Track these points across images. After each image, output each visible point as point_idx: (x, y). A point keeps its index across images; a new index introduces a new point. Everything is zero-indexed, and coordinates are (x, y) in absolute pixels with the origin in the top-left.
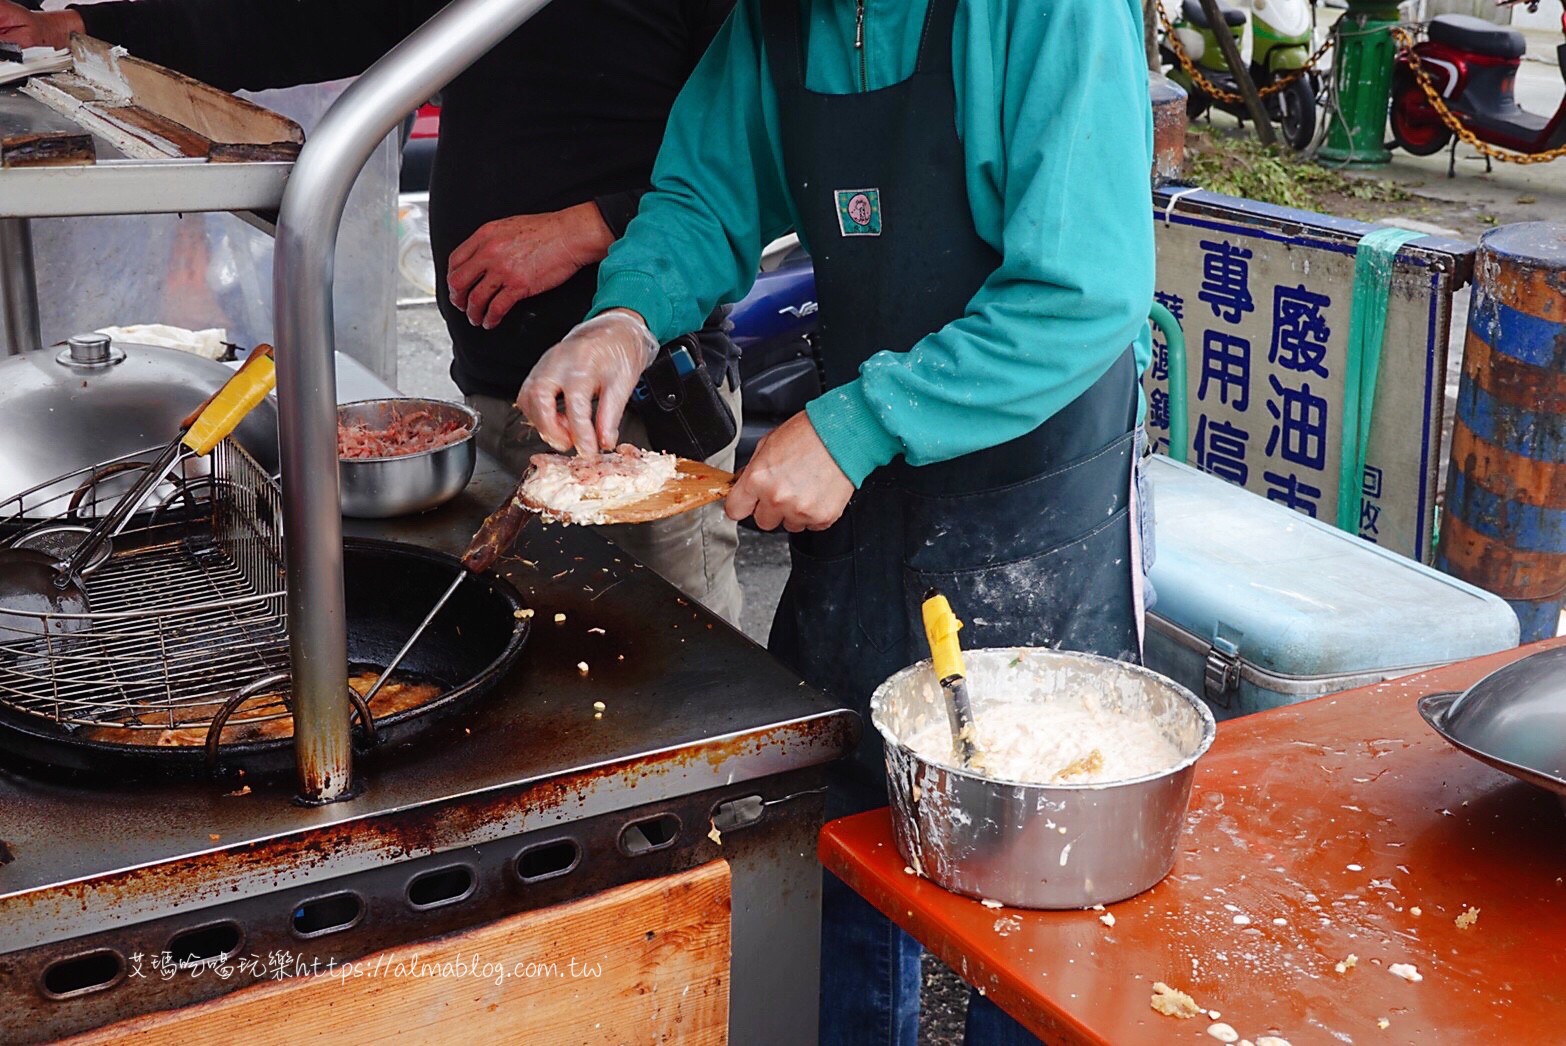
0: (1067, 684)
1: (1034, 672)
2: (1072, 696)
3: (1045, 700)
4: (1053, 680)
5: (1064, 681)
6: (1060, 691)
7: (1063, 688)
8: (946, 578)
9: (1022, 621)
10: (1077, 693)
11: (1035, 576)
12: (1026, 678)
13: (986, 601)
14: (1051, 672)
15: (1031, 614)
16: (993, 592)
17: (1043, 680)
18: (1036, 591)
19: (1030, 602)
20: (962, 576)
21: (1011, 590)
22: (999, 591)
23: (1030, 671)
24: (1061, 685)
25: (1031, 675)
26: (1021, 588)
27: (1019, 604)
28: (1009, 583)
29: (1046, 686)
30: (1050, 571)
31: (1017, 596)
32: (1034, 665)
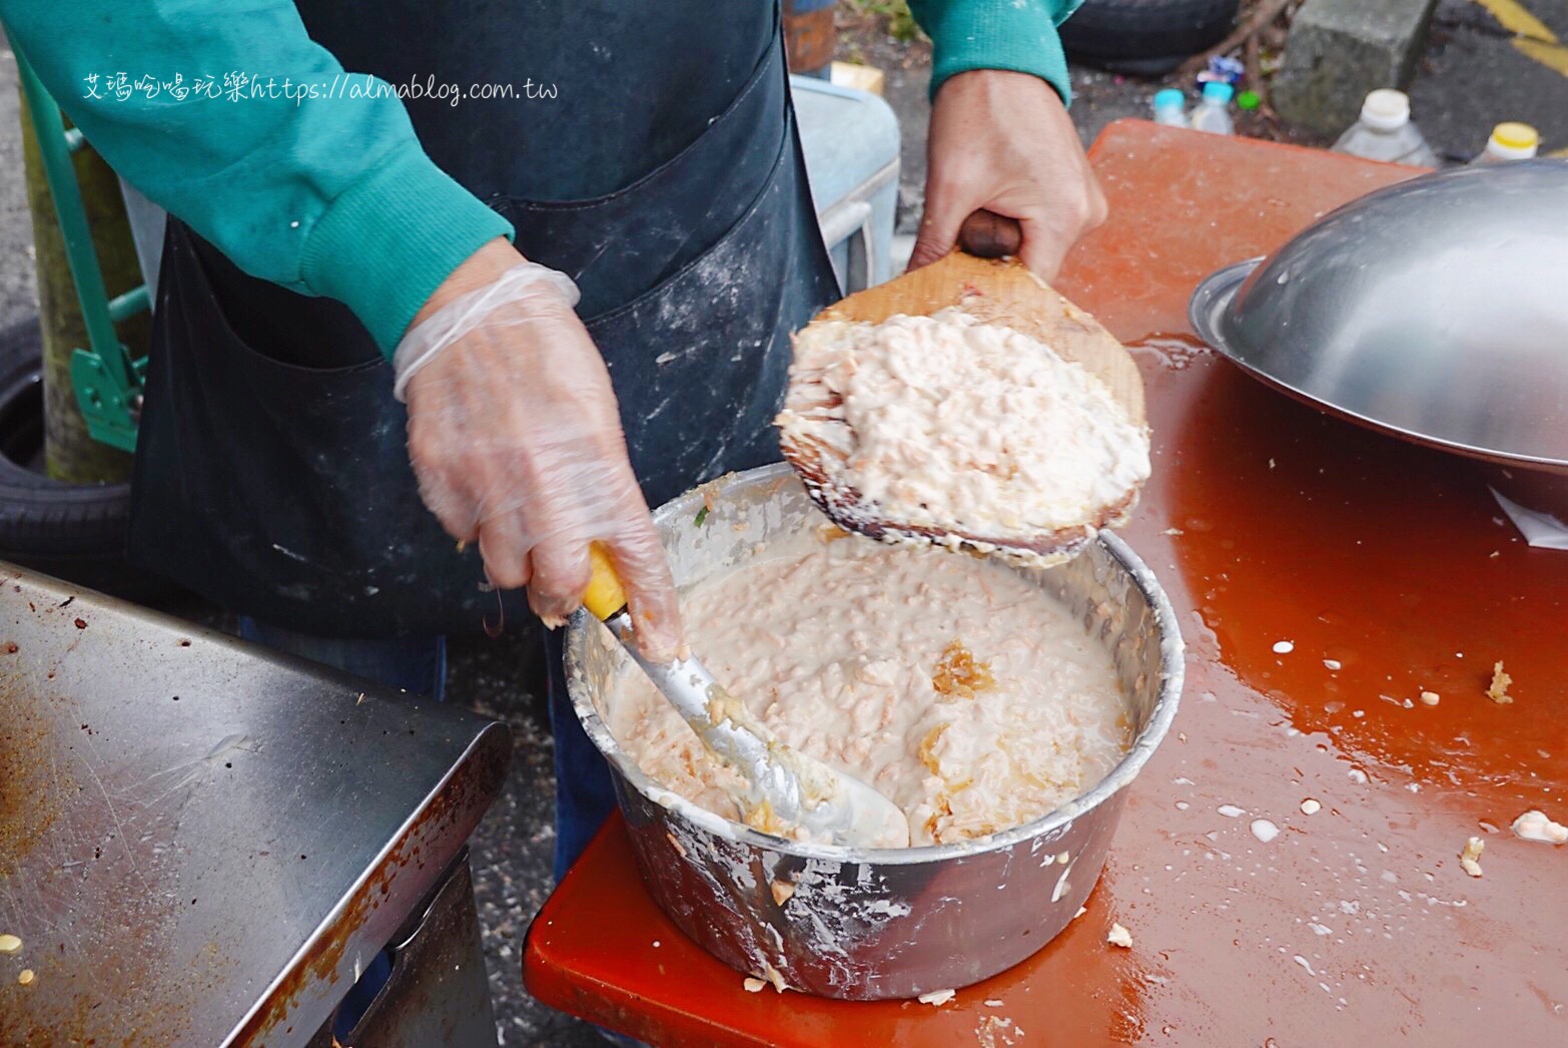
0: (783, 516)
1: (731, 518)
2: (794, 532)
3: (754, 552)
4: (760, 519)
5: (779, 514)
6: (774, 532)
7: (778, 525)
8: (622, 318)
9: (723, 332)
10: (802, 525)
11: (734, 262)
12: (721, 534)
13: (673, 326)
14: (755, 509)
15: (736, 317)
16: (682, 308)
17: (748, 524)
18: (740, 281)
19: (734, 300)
20: (644, 305)
21: (705, 294)
22: (689, 303)
23: (724, 519)
24: (775, 521)
25: (726, 524)
26: (718, 286)
27: (717, 310)
28: (701, 287)
29: (752, 532)
30: (753, 244)
31: (715, 301)
32: (728, 507)
